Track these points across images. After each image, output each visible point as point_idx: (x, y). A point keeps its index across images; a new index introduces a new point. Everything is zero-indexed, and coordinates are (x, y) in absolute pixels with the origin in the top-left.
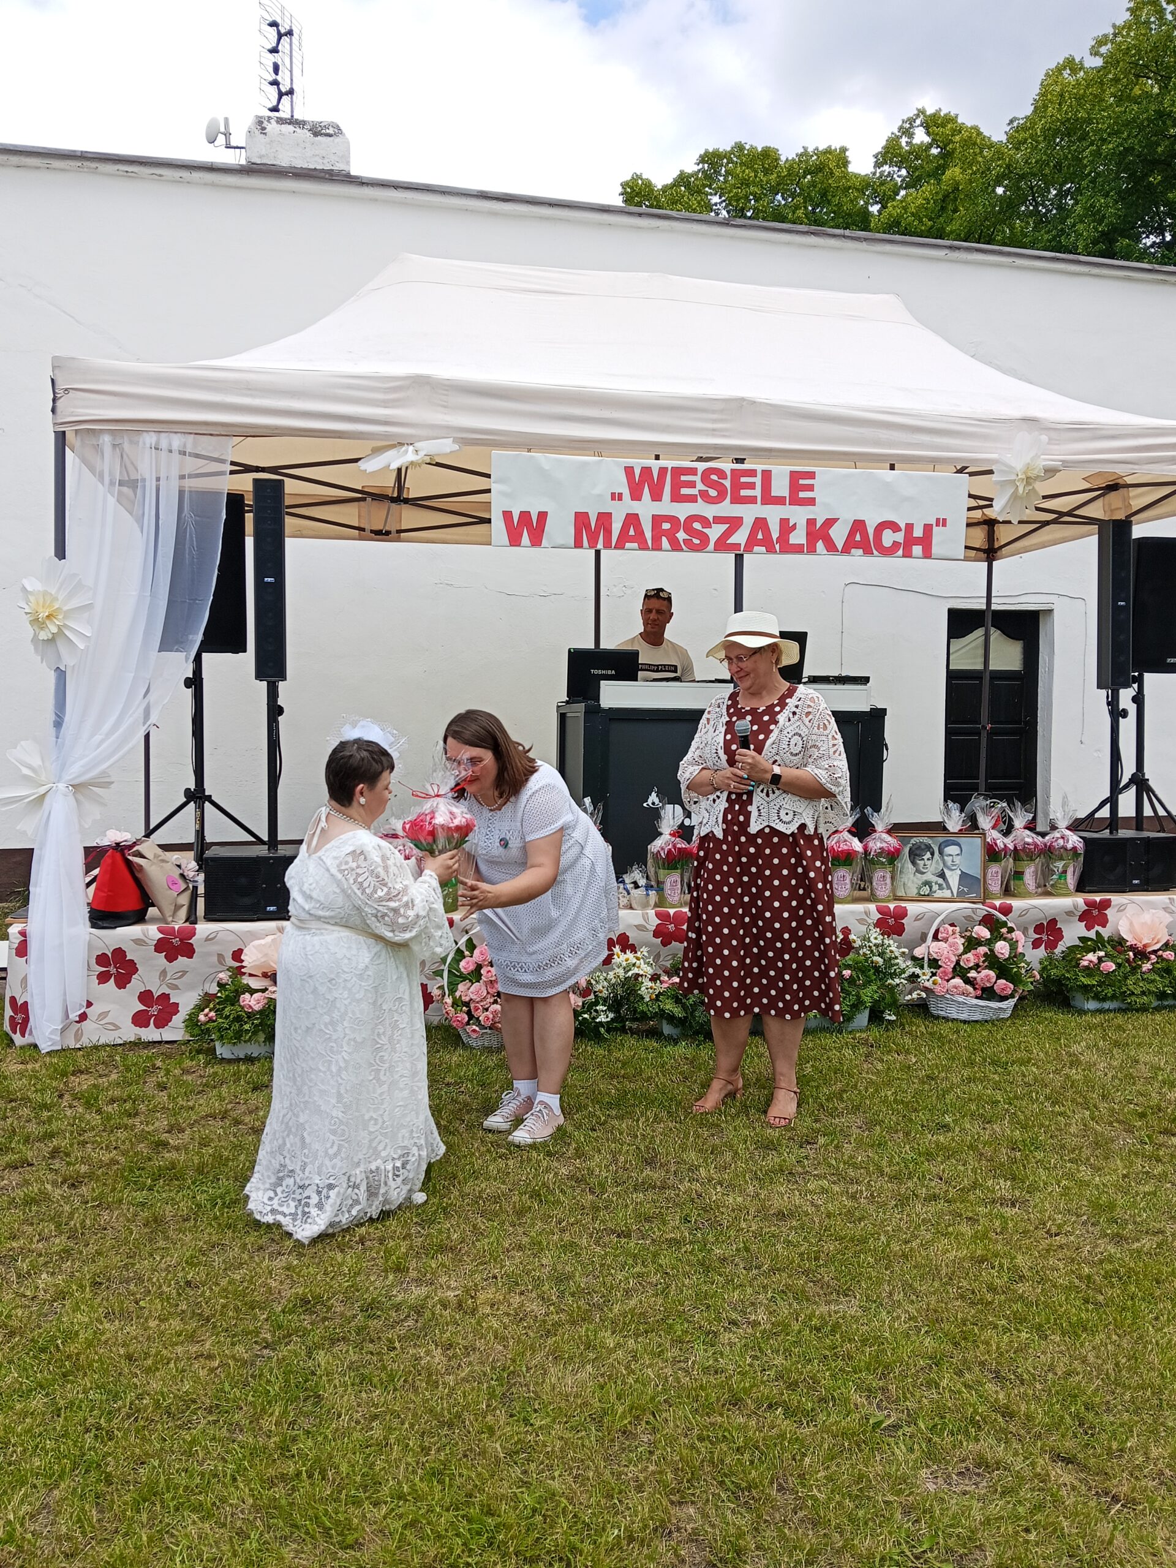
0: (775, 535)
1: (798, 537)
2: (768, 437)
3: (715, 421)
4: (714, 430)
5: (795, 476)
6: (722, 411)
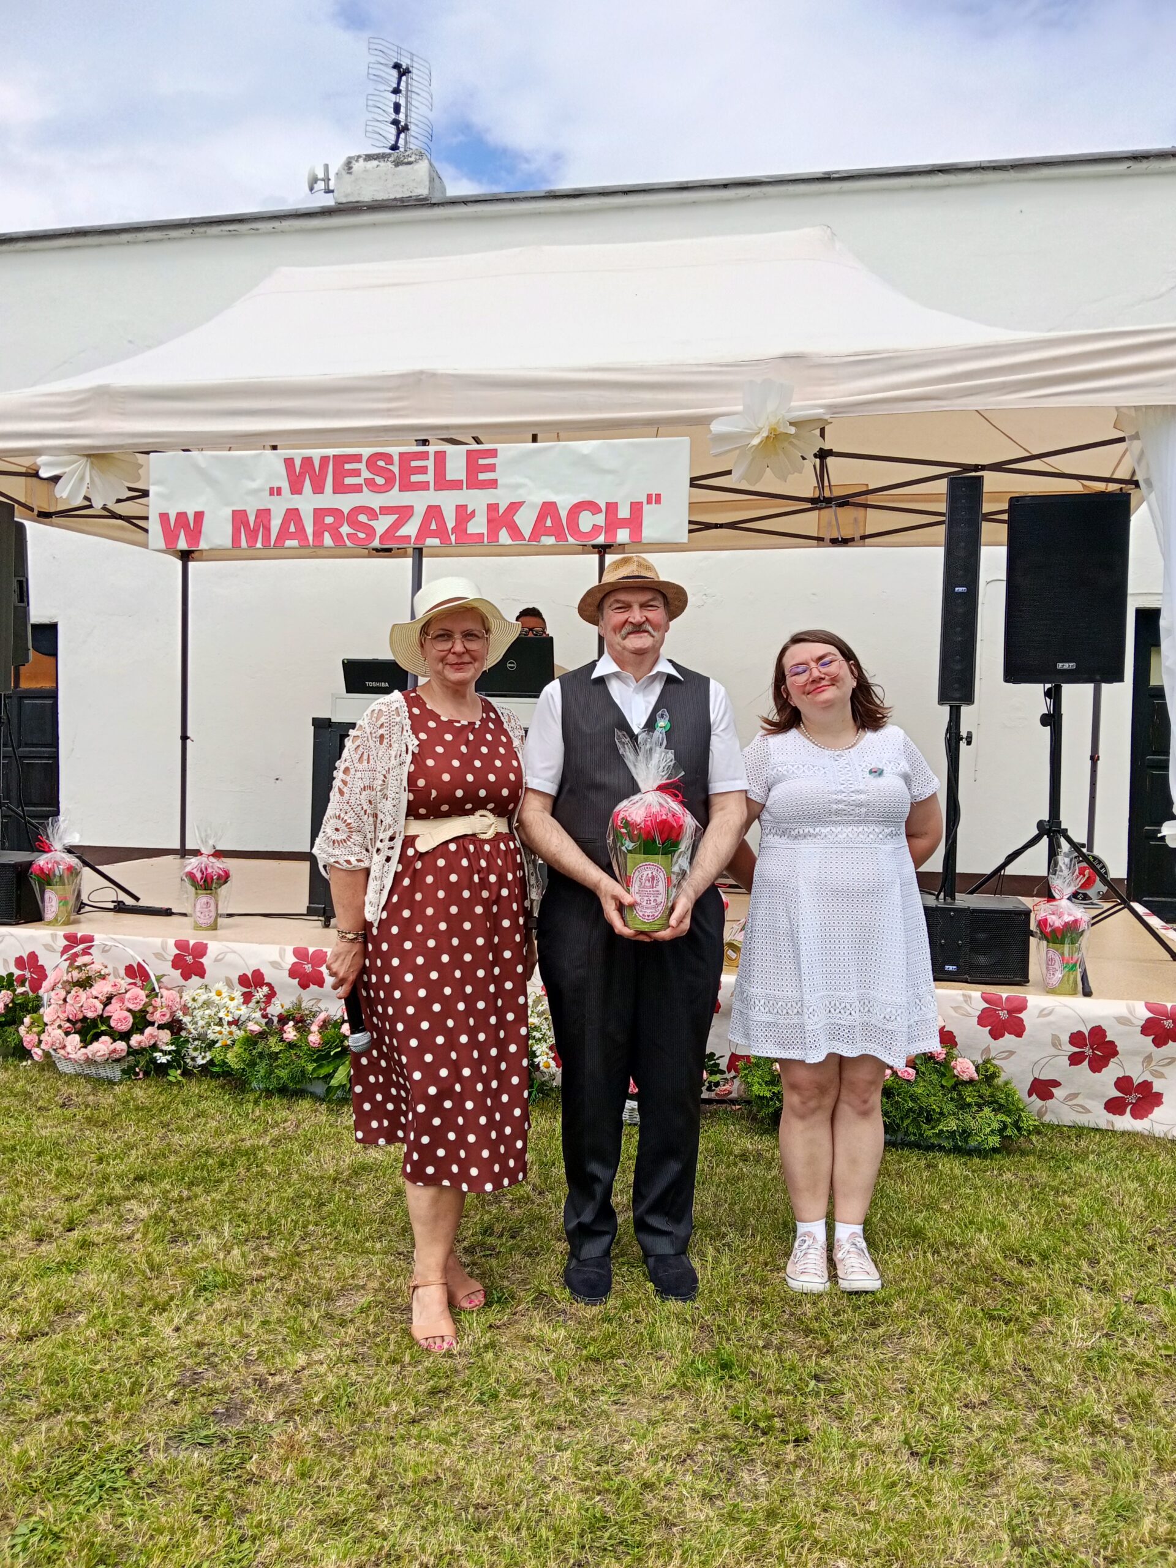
0: (450, 524)
1: (478, 526)
3: (390, 400)
4: (389, 410)
5: (473, 456)
6: (398, 388)
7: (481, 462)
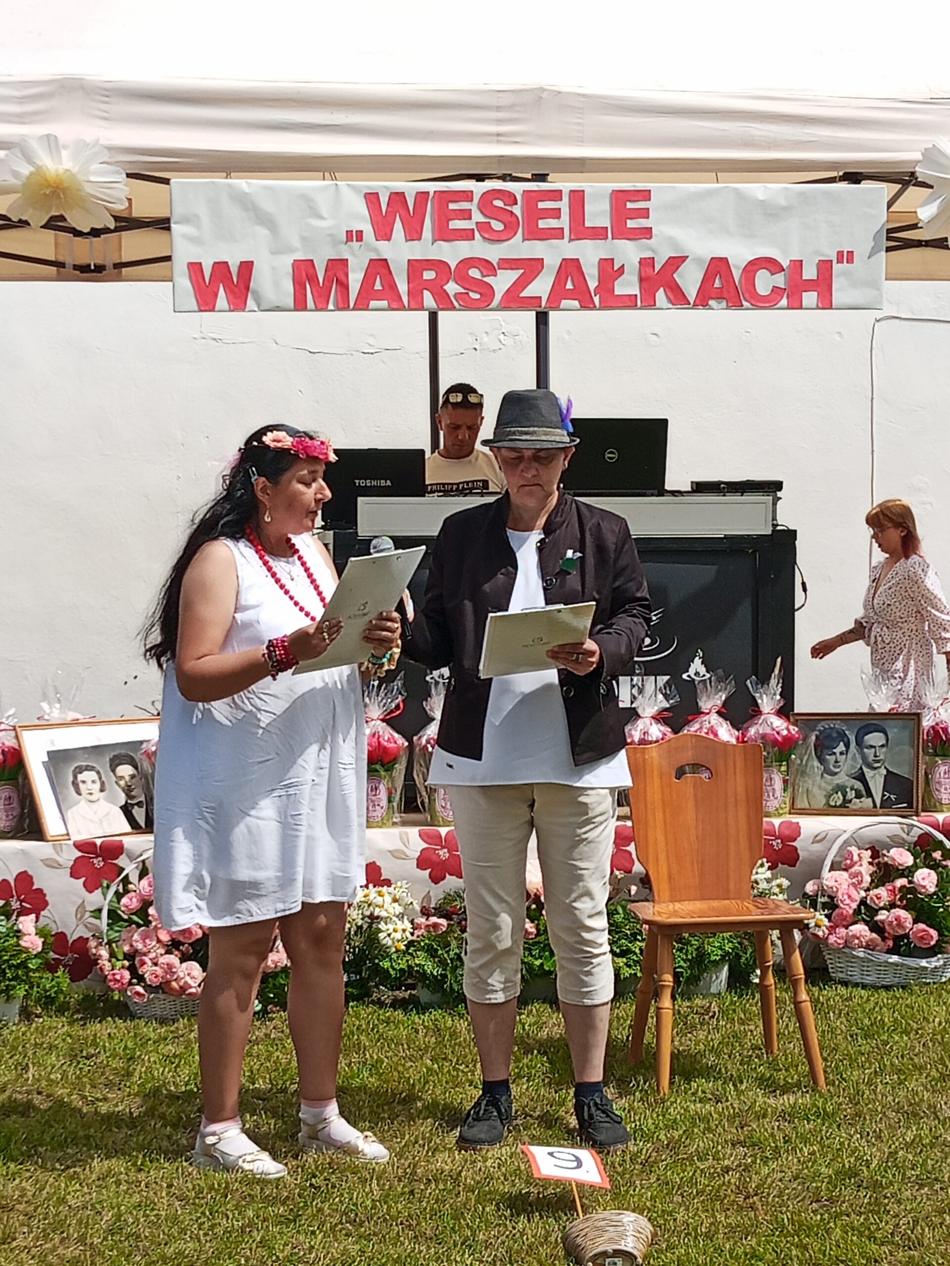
0: (593, 284)
1: (627, 286)
2: (580, 141)
3: (499, 121)
4: (498, 135)
5: (619, 198)
6: (511, 107)
7: (629, 205)
